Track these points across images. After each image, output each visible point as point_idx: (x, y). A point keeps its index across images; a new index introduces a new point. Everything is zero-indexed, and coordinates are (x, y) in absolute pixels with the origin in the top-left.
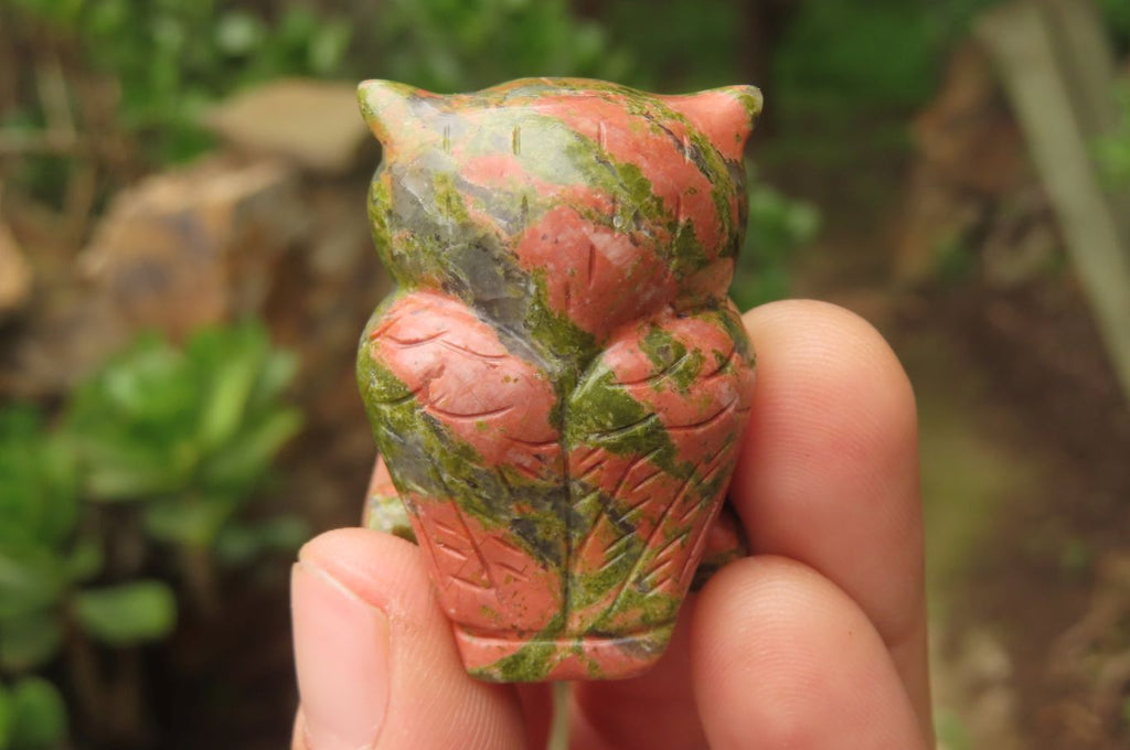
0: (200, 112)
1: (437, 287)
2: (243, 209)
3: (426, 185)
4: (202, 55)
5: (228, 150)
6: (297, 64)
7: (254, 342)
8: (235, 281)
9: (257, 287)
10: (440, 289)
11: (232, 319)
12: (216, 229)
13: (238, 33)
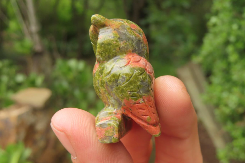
0: (11, 96)
1: (131, 52)
2: (20, 117)
3: (125, 31)
4: (12, 83)
5: (17, 104)
6: (33, 84)
7: (21, 146)
8: (18, 133)
9: (23, 134)
10: (132, 52)
11: (17, 142)
12: (14, 122)
13: (20, 78)
